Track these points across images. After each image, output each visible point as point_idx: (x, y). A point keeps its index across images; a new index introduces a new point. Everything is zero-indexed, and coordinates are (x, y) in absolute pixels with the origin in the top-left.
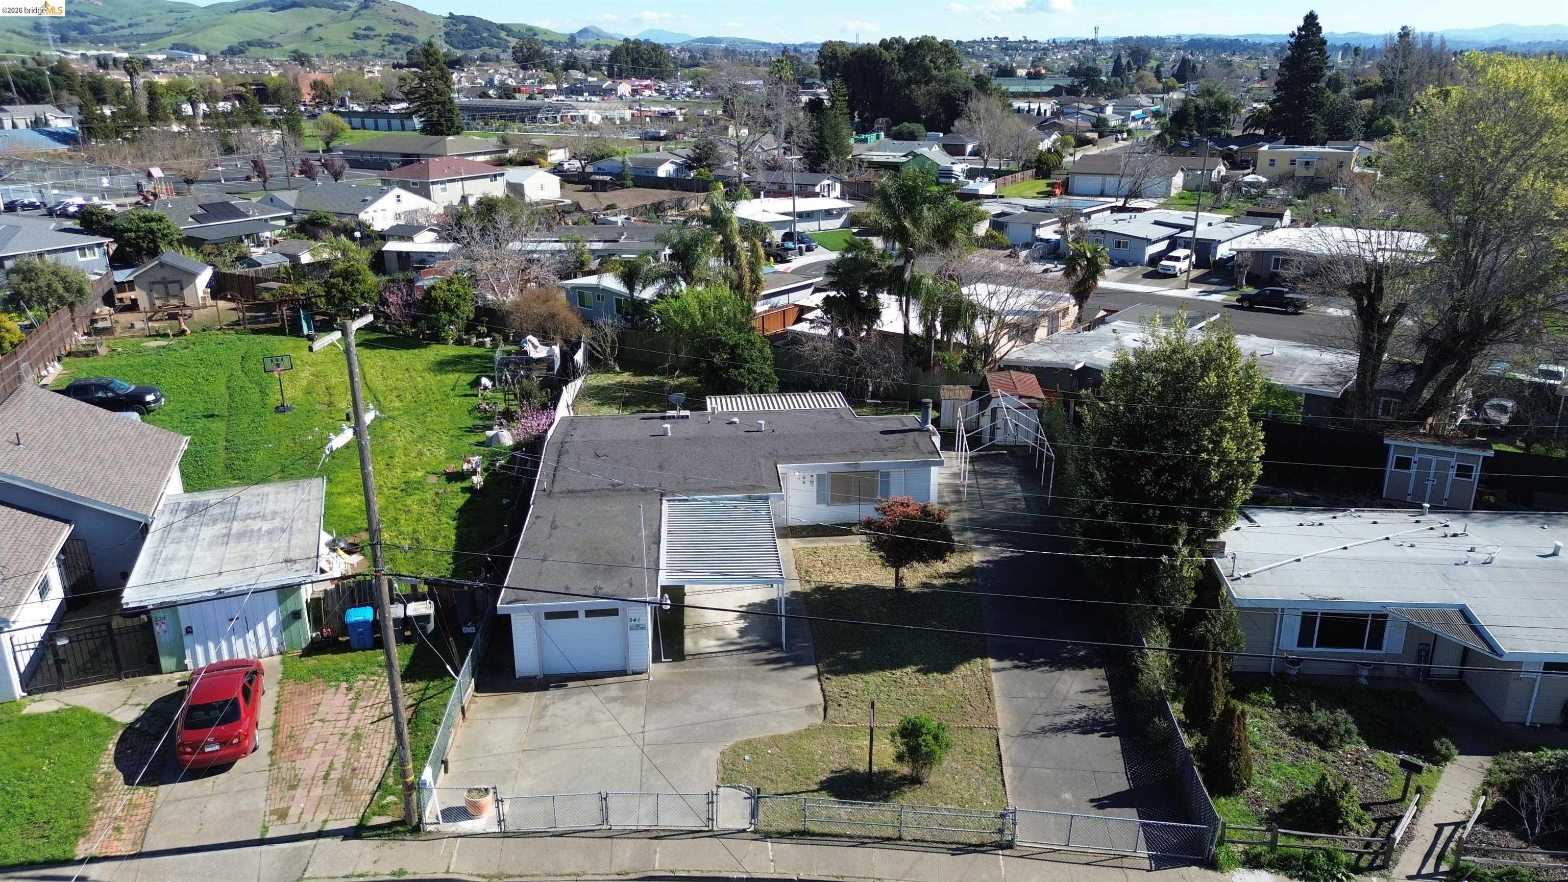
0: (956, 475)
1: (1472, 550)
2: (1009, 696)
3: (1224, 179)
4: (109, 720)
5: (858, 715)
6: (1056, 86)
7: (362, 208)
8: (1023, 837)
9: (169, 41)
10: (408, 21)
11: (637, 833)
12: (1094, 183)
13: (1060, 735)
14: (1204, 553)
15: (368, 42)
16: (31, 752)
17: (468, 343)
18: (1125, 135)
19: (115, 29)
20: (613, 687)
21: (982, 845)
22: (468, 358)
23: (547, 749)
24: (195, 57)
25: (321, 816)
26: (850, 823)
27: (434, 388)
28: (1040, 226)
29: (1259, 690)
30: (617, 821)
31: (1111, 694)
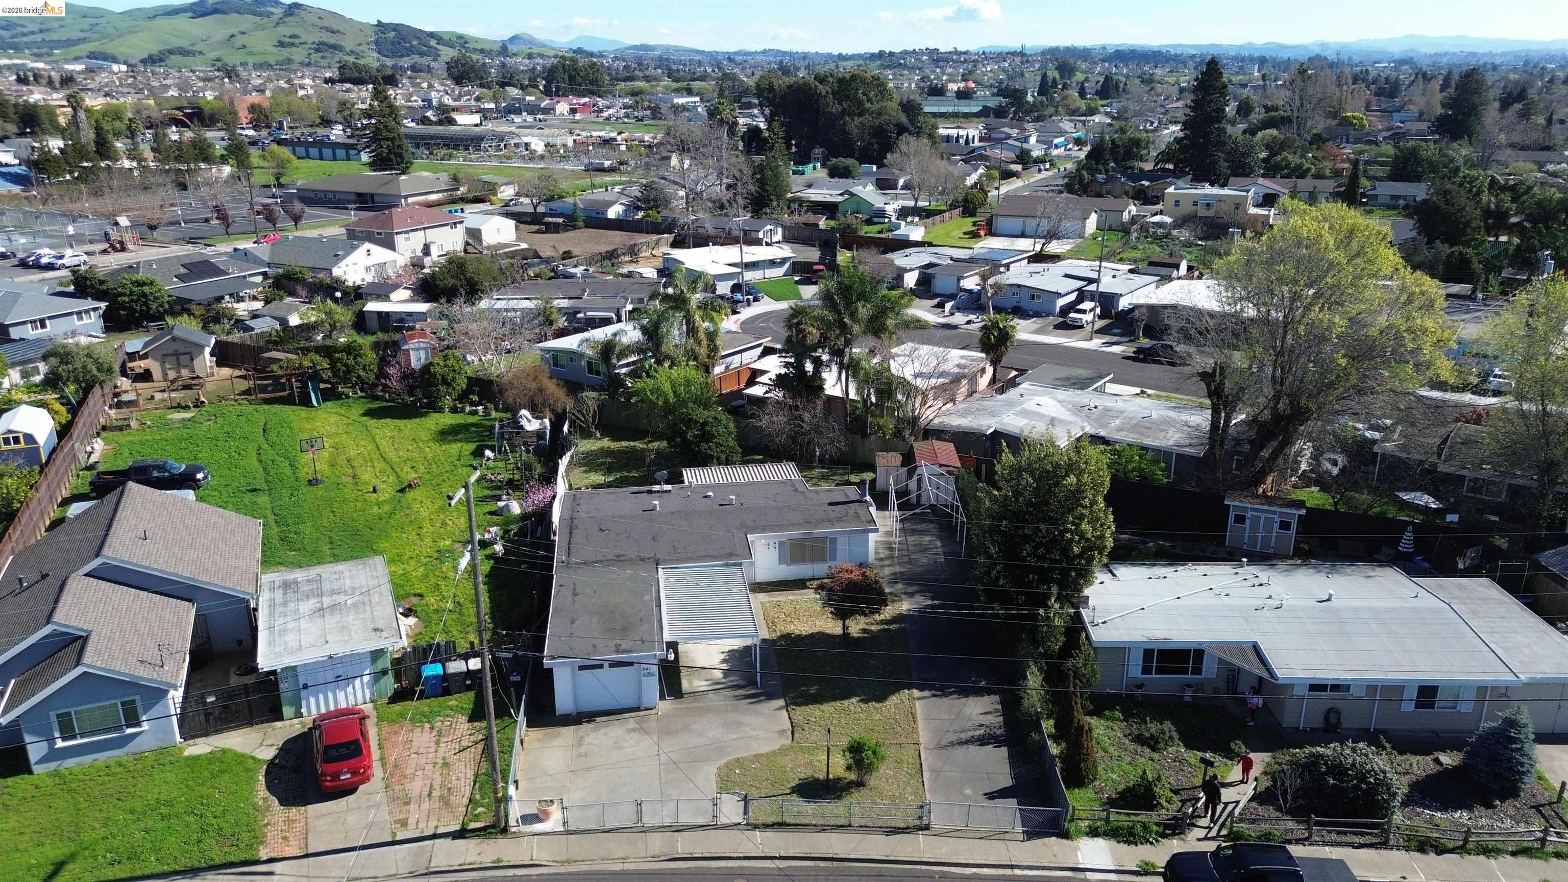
0: (889, 534)
1: (1270, 597)
2: (928, 719)
3: (1134, 220)
4: (253, 758)
5: (817, 736)
6: (985, 107)
7: (336, 263)
8: (936, 822)
9: (84, 49)
10: (335, 28)
11: (662, 828)
12: (1015, 224)
13: (965, 747)
14: (1073, 606)
15: (293, 49)
16: (203, 784)
17: (463, 411)
18: (1048, 166)
19: (24, 35)
20: (630, 720)
21: (908, 828)
22: (464, 428)
23: (588, 769)
24: (115, 68)
25: (433, 823)
26: (814, 815)
27: (442, 459)
28: (964, 278)
29: (1111, 709)
30: (648, 820)
31: (1003, 715)
